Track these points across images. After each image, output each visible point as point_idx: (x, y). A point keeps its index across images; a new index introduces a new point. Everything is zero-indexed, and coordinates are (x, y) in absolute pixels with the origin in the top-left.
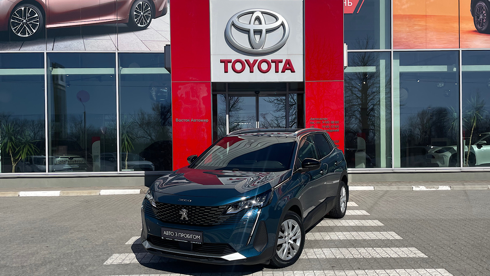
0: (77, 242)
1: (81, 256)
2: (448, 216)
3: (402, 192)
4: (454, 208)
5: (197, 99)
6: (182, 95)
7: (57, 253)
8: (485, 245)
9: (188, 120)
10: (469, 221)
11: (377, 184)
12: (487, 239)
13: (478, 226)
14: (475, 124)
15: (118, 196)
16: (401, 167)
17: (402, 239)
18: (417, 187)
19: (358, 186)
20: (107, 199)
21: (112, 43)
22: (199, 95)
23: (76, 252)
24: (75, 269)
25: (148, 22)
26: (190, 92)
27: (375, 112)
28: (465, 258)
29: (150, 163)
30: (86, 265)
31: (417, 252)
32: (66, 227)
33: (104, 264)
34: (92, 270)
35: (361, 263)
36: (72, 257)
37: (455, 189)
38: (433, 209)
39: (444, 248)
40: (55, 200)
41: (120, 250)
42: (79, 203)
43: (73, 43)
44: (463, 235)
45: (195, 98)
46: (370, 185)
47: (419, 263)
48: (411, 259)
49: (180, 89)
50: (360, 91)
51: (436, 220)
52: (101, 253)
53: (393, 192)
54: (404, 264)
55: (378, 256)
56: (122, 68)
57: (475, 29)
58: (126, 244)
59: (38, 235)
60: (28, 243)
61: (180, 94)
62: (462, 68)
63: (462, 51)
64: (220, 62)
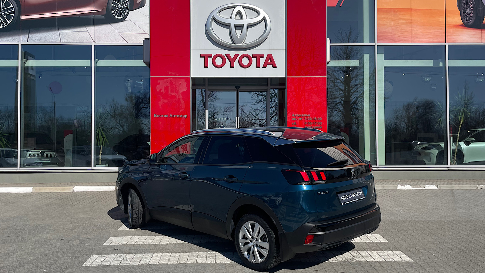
0: (54, 242)
1: (58, 257)
2: (435, 218)
3: (387, 191)
4: (441, 209)
5: (176, 94)
6: (161, 90)
7: (34, 254)
8: (473, 249)
9: (167, 116)
10: (456, 223)
12: (474, 243)
13: (465, 229)
14: (462, 121)
15: (92, 193)
16: (386, 165)
17: (388, 241)
18: (403, 186)
20: (81, 196)
21: (89, 35)
22: (179, 90)
23: (53, 252)
24: (54, 271)
25: (126, 14)
26: (169, 87)
27: (358, 105)
28: (452, 262)
30: (64, 267)
31: (402, 256)
32: (41, 226)
33: (83, 265)
34: (71, 272)
35: (346, 268)
36: (50, 258)
37: (442, 188)
38: (419, 210)
39: (430, 251)
40: (27, 197)
41: (99, 252)
43: (48, 35)
44: (450, 238)
45: (174, 94)
47: (405, 267)
48: (396, 263)
49: (159, 84)
50: (343, 83)
51: (423, 222)
52: (79, 254)
53: (378, 191)
54: (390, 268)
55: (363, 260)
56: (98, 61)
57: (462, 23)
58: (105, 244)
59: (13, 235)
60: (3, 243)
61: (159, 89)
62: (449, 63)
63: (448, 45)
64: (201, 57)
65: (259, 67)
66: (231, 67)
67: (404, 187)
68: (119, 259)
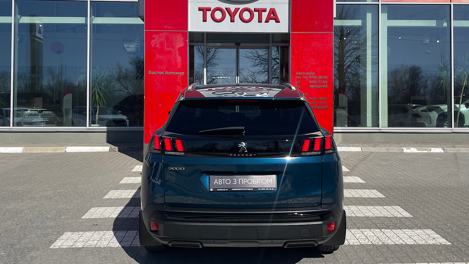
3: (392, 154)
5: (173, 50)
6: (156, 45)
9: (162, 73)
11: (364, 145)
14: (465, 83)
15: (85, 153)
16: (388, 127)
18: (408, 149)
19: (344, 146)
20: (72, 157)
22: (175, 45)
26: (164, 42)
37: (448, 151)
41: (74, 227)
45: (170, 49)
46: (357, 145)
49: (154, 38)
52: (50, 230)
53: (383, 154)
56: (94, 18)
61: (154, 44)
62: (454, 24)
63: (453, 5)
64: (199, 10)
65: (261, 22)
66: (231, 21)
67: (409, 150)
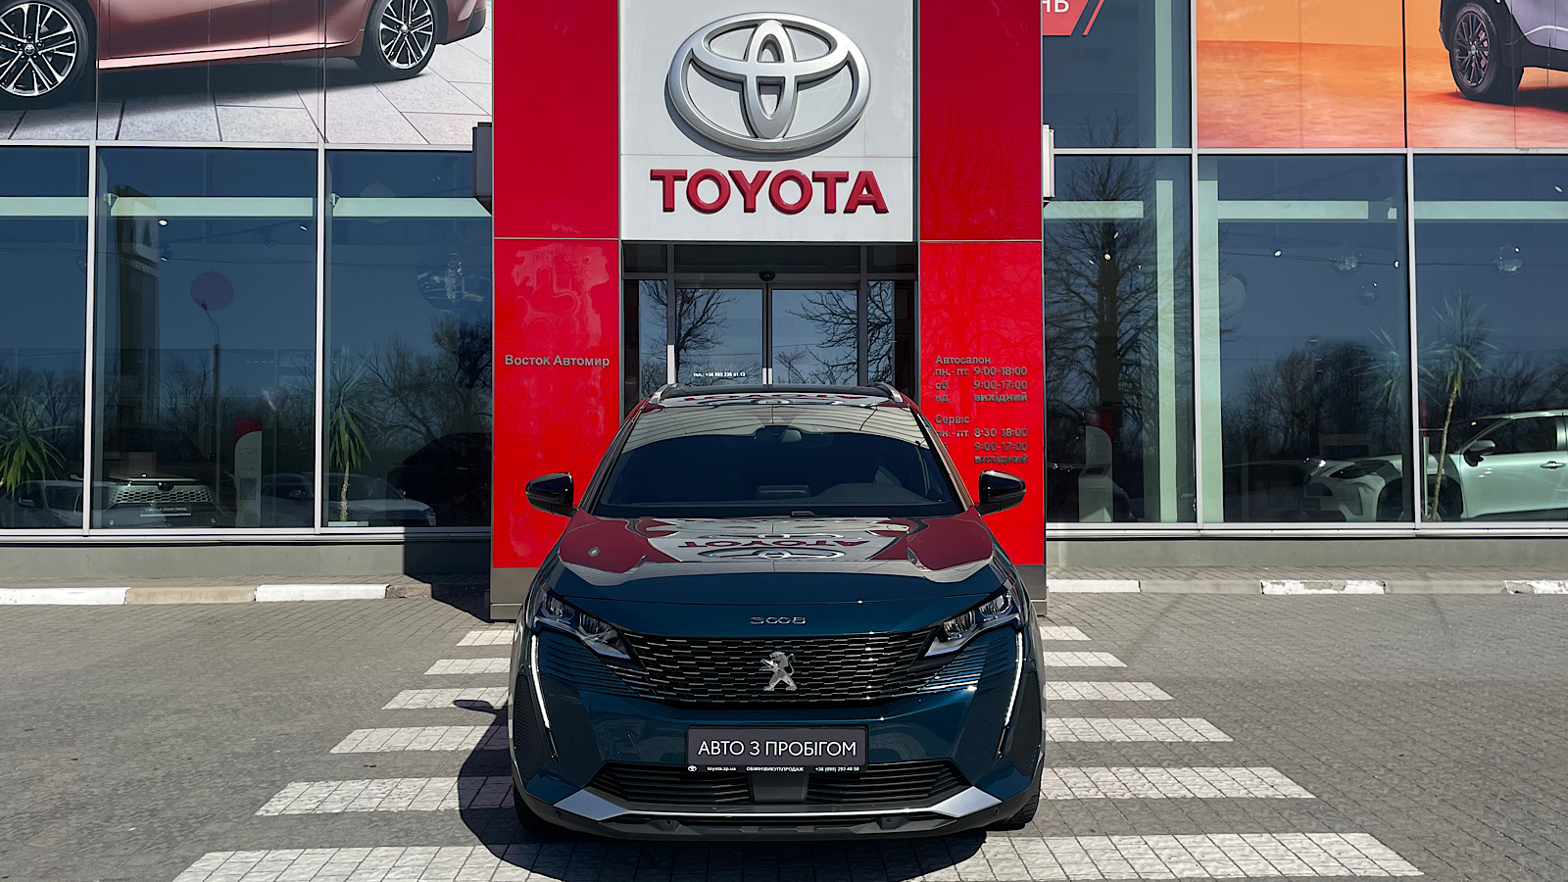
0: (172, 746)
1: (182, 790)
2: (1377, 672)
3: (1228, 598)
4: (1397, 649)
5: (575, 293)
6: (527, 279)
7: (104, 779)
8: (1498, 760)
9: (545, 361)
10: (1445, 688)
11: (1148, 575)
12: (1502, 743)
13: (1473, 703)
14: (1457, 388)
15: (313, 605)
16: (1225, 521)
17: (1231, 740)
18: (1278, 584)
20: (275, 613)
21: (309, 117)
22: (582, 281)
23: (168, 775)
24: (163, 829)
25: (424, 53)
26: (551, 270)
27: (1140, 352)
28: (1435, 800)
29: (422, 507)
30: (197, 818)
31: (1277, 781)
32: (140, 698)
33: (259, 813)
34: (216, 833)
35: (1098, 817)
36: (154, 791)
37: (1398, 591)
38: (1329, 651)
39: (1365, 768)
40: (108, 617)
41: (313, 772)
42: (186, 626)
43: (182, 117)
44: (1428, 731)
45: (567, 292)
46: (1126, 575)
47: (1286, 814)
48: (1260, 802)
49: (521, 260)
50: (1093, 286)
51: (1340, 685)
52: (249, 779)
53: (1201, 598)
54: (1239, 818)
55: (1153, 794)
56: (337, 199)
57: (1455, 88)
58: (334, 751)
59: (47, 724)
60: (13, 748)
61: (521, 277)
62: (1417, 211)
63: (1414, 155)
64: (651, 179)
65: (834, 211)
66: (746, 210)
67: (1281, 586)
68: (377, 794)
